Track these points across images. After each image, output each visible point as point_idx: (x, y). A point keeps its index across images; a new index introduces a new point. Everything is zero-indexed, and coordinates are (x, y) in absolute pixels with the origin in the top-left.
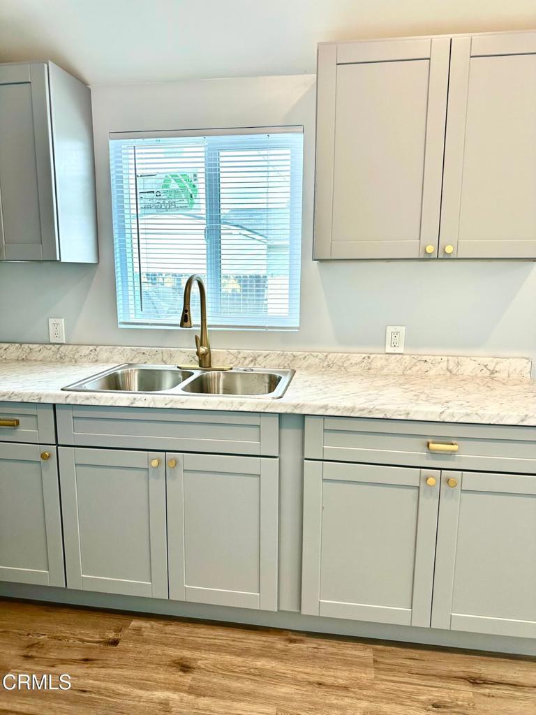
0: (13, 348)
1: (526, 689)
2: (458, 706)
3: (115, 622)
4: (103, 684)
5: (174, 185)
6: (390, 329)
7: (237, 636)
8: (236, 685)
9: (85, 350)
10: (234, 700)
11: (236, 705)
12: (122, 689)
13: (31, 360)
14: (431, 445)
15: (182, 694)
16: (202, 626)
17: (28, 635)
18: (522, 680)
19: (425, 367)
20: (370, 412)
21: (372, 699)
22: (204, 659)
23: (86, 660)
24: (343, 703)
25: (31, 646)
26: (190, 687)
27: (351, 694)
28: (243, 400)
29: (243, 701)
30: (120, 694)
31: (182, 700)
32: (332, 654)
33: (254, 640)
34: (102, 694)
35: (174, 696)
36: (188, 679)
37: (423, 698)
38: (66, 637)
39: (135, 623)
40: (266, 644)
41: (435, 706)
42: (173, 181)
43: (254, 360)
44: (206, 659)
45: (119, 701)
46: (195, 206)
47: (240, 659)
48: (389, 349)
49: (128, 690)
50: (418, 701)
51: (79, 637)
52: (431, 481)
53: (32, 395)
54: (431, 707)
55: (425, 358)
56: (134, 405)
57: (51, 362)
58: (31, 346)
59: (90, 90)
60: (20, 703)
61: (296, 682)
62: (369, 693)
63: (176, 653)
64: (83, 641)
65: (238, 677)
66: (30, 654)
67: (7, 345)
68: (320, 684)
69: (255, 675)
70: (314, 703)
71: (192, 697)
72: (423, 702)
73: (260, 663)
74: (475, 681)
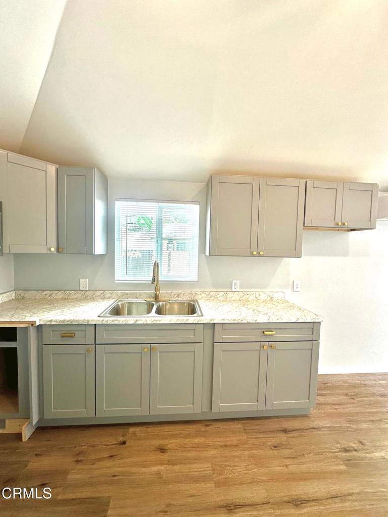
0: (60, 293)
1: (305, 431)
2: (283, 445)
3: (121, 431)
4: (123, 469)
5: (142, 221)
6: (234, 282)
7: (182, 428)
8: (189, 455)
9: (98, 293)
10: (191, 463)
11: (192, 466)
12: (134, 470)
13: (70, 299)
14: (265, 333)
15: (165, 466)
16: (165, 425)
17: (76, 447)
18: (301, 427)
19: (248, 296)
20: (242, 320)
21: (249, 449)
22: (171, 443)
23: (111, 456)
24: (238, 454)
25: (78, 454)
26: (168, 461)
27: (240, 449)
28: (188, 318)
29: (195, 463)
30: (135, 473)
31: (166, 470)
32: (226, 429)
33: (190, 429)
34: (125, 476)
35: (162, 468)
36: (166, 456)
37: (269, 444)
38: (97, 444)
39: (132, 429)
40: (197, 429)
41: (275, 447)
42: (142, 220)
43: (178, 296)
44: (172, 443)
45: (135, 477)
46: (151, 230)
47: (187, 440)
48: (233, 290)
49: (138, 470)
50: (268, 446)
51: (105, 443)
52: (266, 347)
53: (84, 320)
54: (273, 448)
55: (247, 293)
56: (137, 323)
57: (81, 300)
58: (70, 292)
59: (107, 180)
60: (80, 492)
61: (215, 447)
62: (247, 446)
63: (157, 443)
64: (107, 445)
65: (189, 450)
66: (79, 459)
67: (57, 292)
68: (226, 446)
69: (196, 448)
70: (226, 457)
71: (171, 466)
72: (270, 446)
73: (197, 440)
74: (285, 431)
